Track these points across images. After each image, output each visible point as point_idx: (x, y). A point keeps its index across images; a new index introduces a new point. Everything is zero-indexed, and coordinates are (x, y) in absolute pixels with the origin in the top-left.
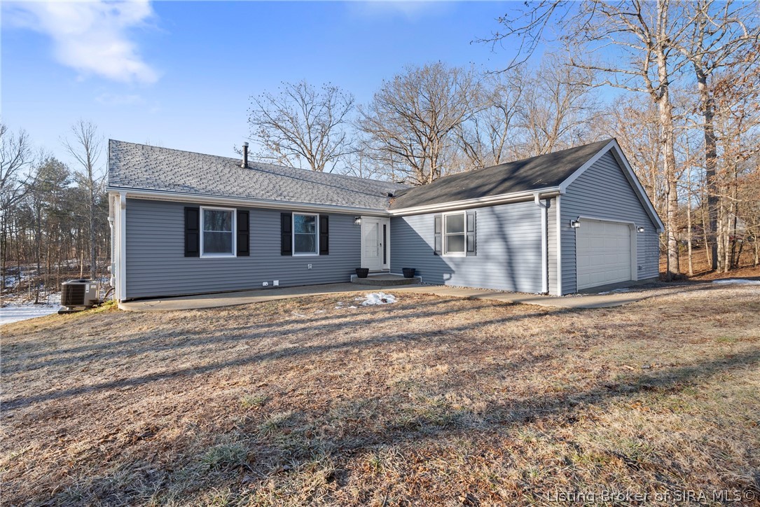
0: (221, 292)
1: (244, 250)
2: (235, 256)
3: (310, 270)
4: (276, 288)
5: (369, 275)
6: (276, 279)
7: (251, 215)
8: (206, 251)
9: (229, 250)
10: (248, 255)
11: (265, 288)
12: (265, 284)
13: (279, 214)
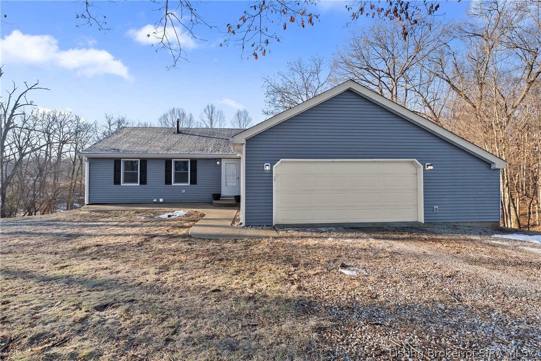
0: (132, 203)
1: (143, 181)
2: (139, 184)
3: (183, 193)
4: (161, 203)
5: (221, 198)
6: (161, 198)
7: (148, 162)
8: (125, 182)
9: (137, 182)
10: (146, 184)
11: (155, 203)
12: (155, 200)
13: (164, 161)
